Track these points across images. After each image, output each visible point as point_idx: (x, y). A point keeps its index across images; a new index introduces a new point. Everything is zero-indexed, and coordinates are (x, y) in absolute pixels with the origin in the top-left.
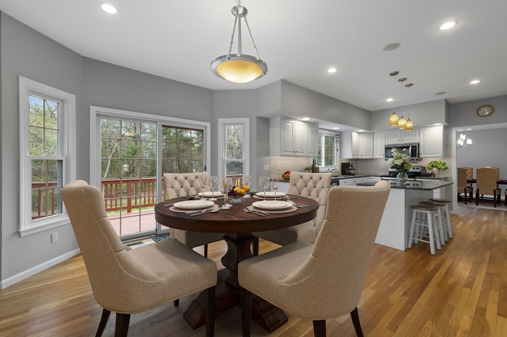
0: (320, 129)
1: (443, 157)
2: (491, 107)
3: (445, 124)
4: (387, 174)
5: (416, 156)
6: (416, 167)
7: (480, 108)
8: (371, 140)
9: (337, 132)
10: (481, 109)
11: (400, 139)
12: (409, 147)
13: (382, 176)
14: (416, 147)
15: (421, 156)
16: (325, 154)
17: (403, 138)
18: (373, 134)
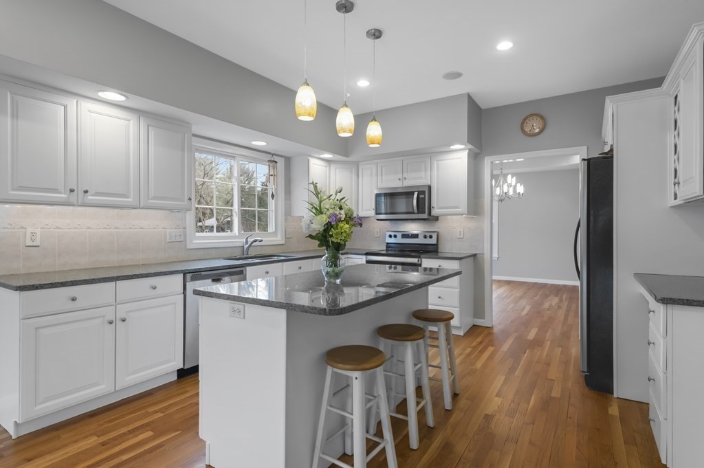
0: (194, 135)
1: (469, 213)
2: (542, 117)
3: (470, 146)
4: (383, 248)
5: (425, 213)
6: (428, 235)
7: (525, 119)
8: (354, 177)
9: (273, 155)
10: (527, 121)
11: (400, 176)
12: (413, 193)
13: (367, 254)
14: (423, 192)
15: (435, 212)
16: (242, 204)
17: (405, 175)
18: (357, 164)
